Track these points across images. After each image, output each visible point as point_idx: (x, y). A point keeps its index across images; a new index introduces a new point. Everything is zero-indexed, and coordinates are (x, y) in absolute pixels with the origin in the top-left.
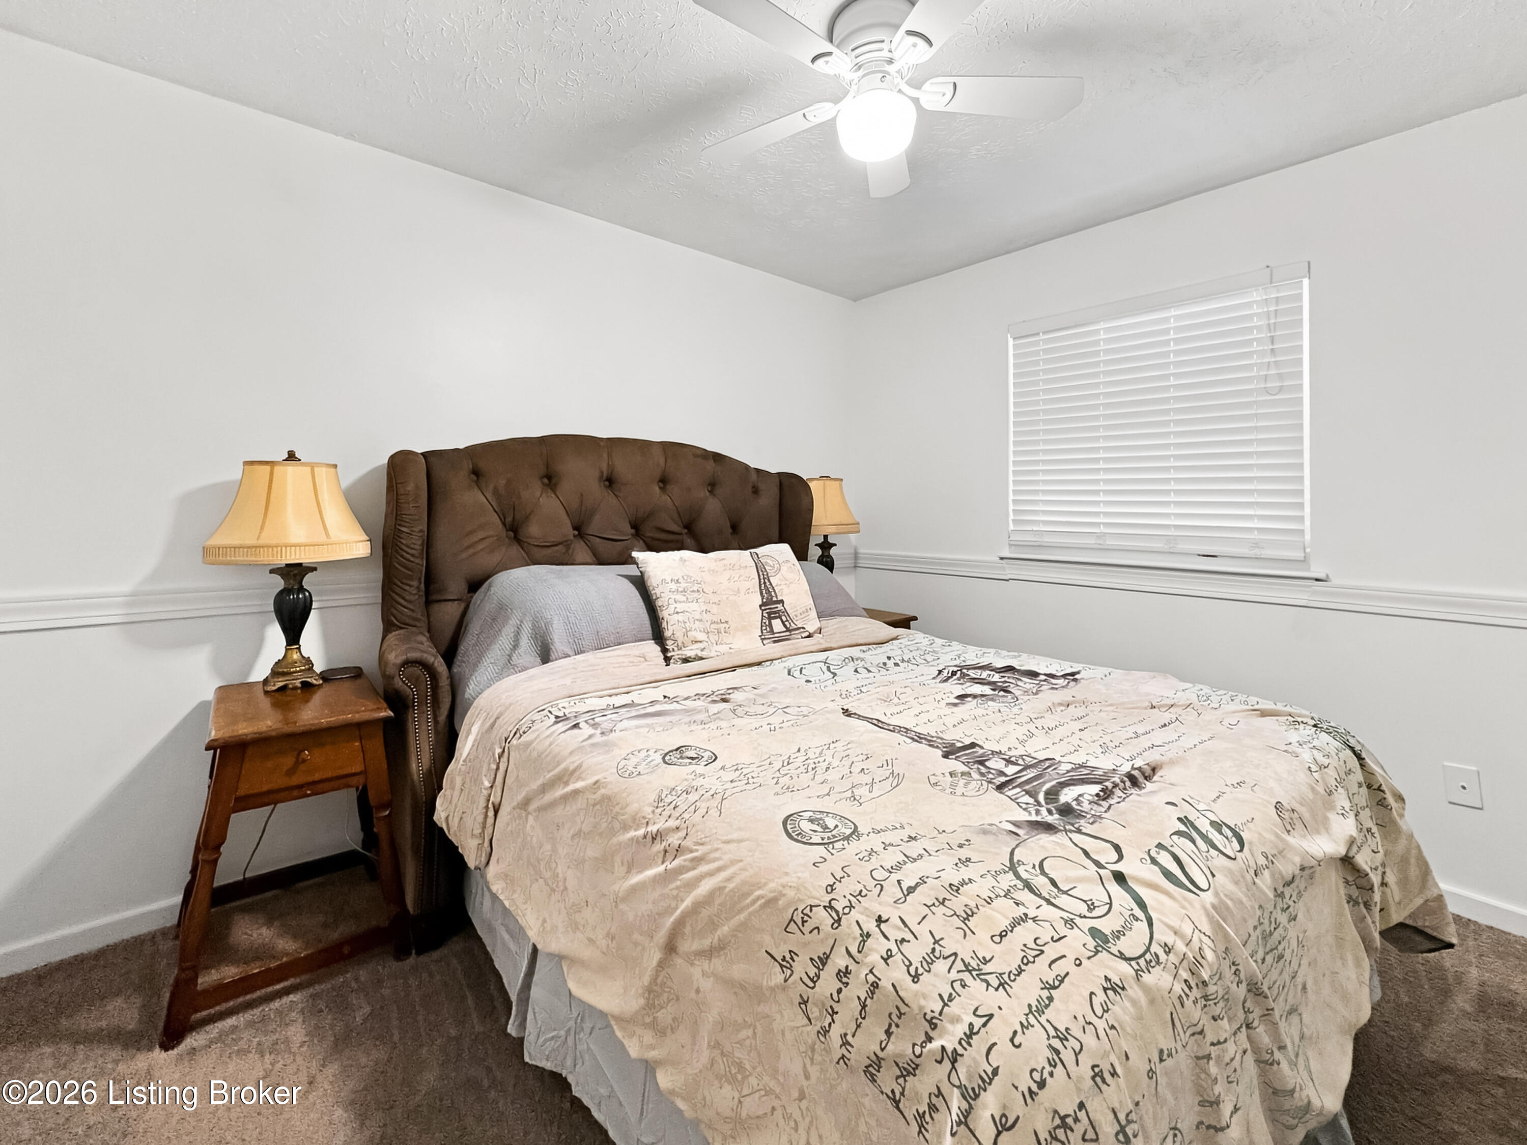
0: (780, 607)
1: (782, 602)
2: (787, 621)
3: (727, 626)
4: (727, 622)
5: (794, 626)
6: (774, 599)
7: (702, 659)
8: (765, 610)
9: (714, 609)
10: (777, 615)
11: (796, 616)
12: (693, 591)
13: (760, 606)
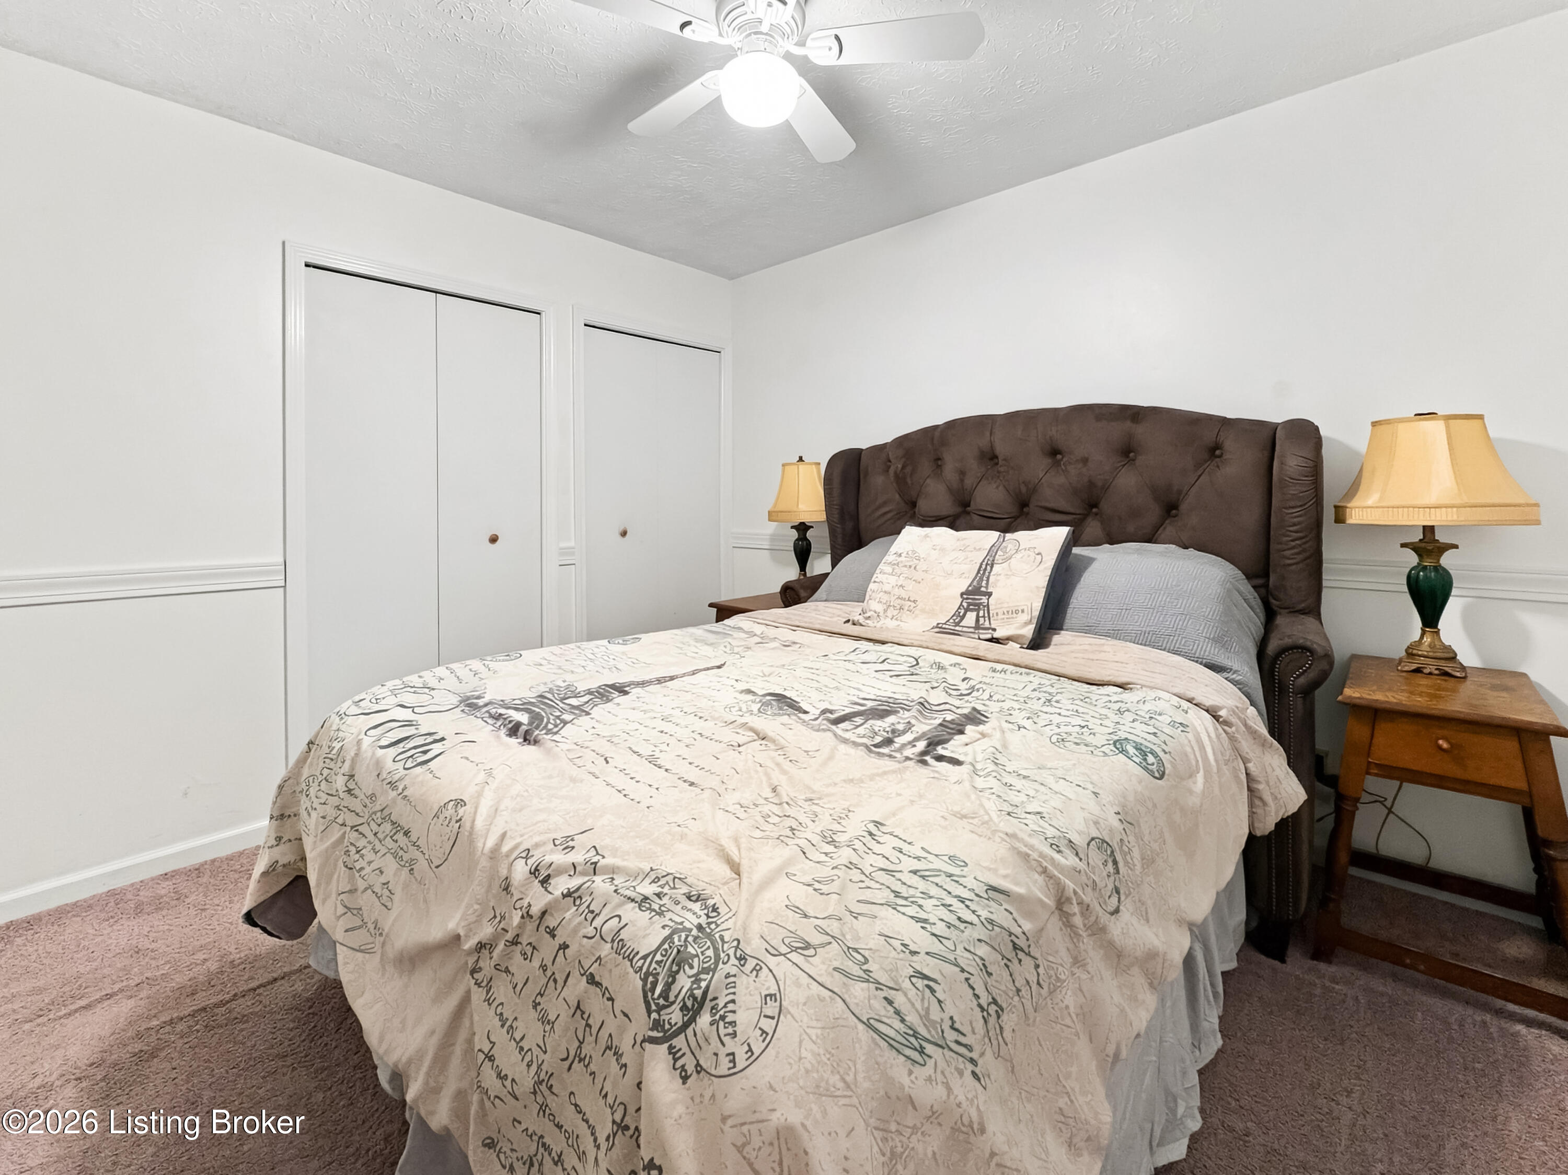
0: (984, 600)
1: (989, 594)
2: (984, 617)
3: (913, 605)
4: (914, 601)
5: (987, 624)
6: (983, 589)
7: (861, 625)
8: (967, 599)
9: (910, 586)
10: (977, 607)
11: (997, 614)
12: (905, 566)
13: (962, 594)
